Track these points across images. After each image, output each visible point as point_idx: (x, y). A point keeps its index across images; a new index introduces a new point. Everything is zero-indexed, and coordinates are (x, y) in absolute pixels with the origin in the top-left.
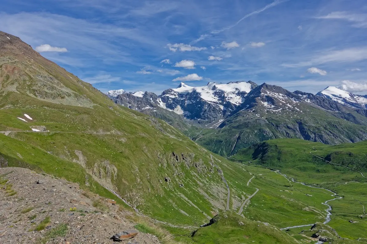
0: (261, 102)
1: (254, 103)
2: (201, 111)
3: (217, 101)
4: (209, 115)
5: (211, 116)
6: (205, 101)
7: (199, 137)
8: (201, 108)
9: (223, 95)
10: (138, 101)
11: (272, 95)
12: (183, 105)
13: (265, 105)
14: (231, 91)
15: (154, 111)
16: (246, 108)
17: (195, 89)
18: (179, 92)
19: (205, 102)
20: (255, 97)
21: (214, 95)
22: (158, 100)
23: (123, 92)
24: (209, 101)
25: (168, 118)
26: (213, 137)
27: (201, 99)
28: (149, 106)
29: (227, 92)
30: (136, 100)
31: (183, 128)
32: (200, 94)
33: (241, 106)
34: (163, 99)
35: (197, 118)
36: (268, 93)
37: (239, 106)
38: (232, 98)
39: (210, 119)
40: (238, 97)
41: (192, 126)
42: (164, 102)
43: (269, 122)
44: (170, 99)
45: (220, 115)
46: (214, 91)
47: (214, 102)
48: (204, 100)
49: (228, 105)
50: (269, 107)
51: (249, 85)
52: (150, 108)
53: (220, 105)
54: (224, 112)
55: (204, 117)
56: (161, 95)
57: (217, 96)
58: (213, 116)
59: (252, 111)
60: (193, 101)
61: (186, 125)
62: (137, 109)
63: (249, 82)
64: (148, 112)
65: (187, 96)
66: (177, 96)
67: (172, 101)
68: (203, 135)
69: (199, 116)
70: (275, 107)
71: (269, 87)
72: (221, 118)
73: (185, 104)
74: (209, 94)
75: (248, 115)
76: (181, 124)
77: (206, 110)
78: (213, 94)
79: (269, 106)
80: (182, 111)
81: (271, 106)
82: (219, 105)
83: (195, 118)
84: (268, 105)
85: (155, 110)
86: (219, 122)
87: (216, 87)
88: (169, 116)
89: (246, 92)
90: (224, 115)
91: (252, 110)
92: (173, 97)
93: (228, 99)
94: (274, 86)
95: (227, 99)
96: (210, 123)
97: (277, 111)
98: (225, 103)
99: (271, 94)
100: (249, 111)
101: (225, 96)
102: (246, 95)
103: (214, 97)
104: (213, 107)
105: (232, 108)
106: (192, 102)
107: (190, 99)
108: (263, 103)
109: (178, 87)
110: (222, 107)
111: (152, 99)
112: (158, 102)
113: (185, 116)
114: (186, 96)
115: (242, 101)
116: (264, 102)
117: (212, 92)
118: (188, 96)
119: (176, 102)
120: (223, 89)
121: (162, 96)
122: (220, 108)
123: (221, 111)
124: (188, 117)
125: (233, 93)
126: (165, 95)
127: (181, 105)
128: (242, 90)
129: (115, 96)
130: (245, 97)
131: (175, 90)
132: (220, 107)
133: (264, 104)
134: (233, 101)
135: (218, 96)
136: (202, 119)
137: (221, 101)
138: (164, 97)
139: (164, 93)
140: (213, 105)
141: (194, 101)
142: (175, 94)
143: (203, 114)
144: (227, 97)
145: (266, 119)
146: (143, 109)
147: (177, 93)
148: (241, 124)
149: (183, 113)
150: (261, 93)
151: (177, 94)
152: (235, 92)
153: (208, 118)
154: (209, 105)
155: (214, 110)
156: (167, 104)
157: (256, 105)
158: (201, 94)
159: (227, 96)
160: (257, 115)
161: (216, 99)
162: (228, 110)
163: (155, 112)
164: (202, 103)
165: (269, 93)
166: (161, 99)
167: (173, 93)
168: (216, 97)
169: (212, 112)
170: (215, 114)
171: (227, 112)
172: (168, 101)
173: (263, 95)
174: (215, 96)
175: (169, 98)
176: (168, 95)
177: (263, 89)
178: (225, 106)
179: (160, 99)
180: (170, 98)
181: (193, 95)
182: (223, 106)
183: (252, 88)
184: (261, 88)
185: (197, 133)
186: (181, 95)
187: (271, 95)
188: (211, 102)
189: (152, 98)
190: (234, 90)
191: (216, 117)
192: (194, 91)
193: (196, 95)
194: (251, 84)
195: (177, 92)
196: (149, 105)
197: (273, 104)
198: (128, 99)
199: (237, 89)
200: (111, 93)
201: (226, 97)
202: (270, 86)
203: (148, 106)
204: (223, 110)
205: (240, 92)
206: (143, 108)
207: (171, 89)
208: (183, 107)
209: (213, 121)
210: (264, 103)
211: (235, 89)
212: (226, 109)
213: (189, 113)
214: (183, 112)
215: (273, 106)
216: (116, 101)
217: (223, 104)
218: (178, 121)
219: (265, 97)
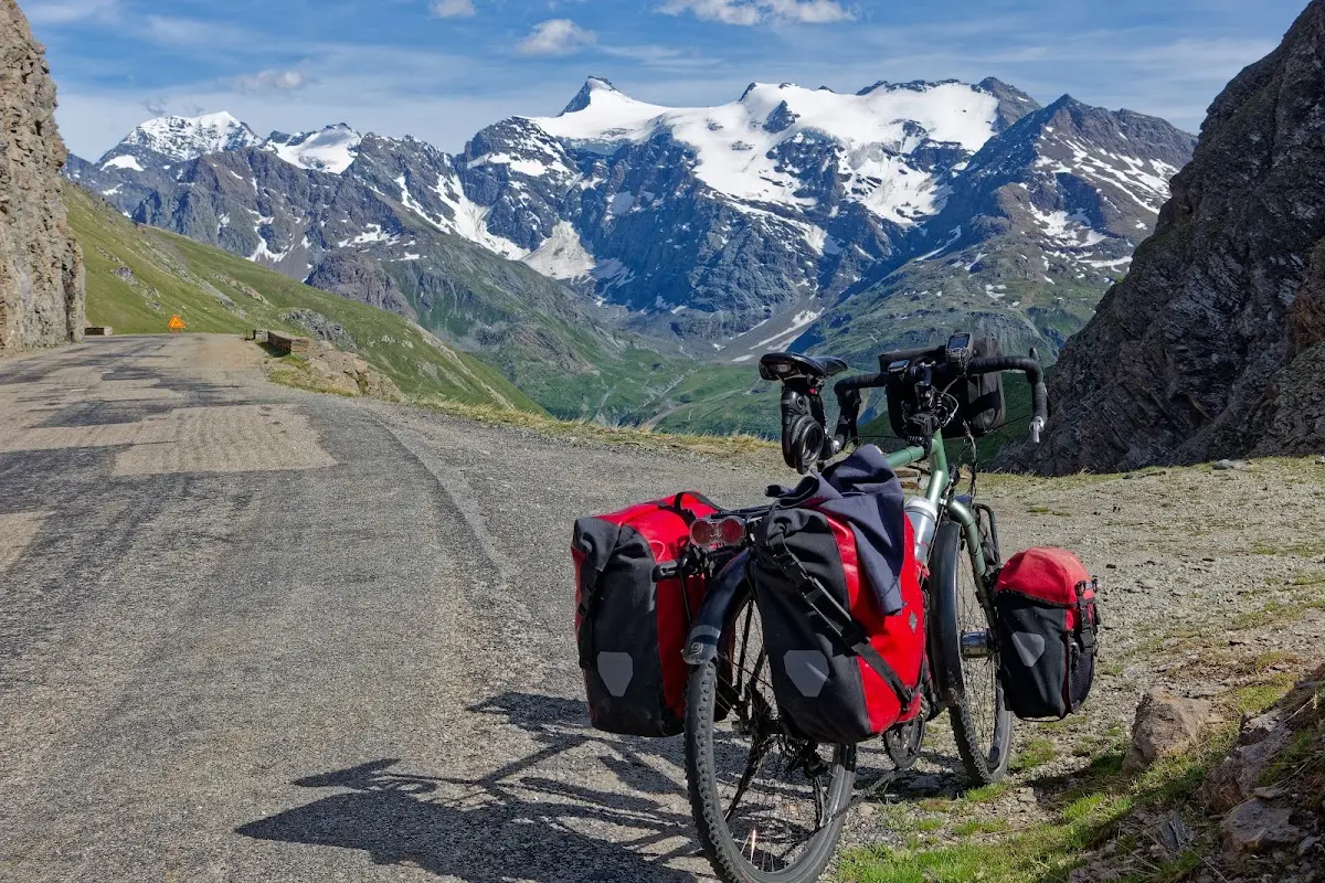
0: (1033, 208)
1: (988, 220)
2: (692, 260)
3: (793, 201)
4: (734, 286)
5: (749, 289)
6: (720, 197)
7: (655, 414)
8: (692, 240)
9: (827, 163)
10: (314, 199)
11: (1100, 170)
12: (592, 218)
13: (1049, 232)
14: (878, 139)
15: (409, 257)
16: (949, 242)
17: (669, 123)
18: (569, 140)
19: (719, 208)
20: (1001, 180)
21: (775, 163)
22: (441, 189)
23: (231, 131)
24: (743, 202)
25: (485, 298)
26: (728, 415)
27: (698, 184)
28: (378, 227)
29: (855, 147)
30: (303, 193)
31: (570, 361)
32: (691, 155)
33: (924, 232)
34: (476, 181)
35: (667, 300)
36: (1080, 155)
37: (913, 231)
38: (879, 181)
39: (743, 307)
40: (918, 177)
41: (630, 353)
42: (475, 196)
43: (1045, 331)
44: (517, 185)
45: (805, 282)
46: (778, 138)
47: (771, 207)
48: (711, 196)
49: (851, 225)
50: (1074, 243)
51: (988, 103)
52: (384, 236)
53: (807, 227)
54: (828, 265)
55: (708, 294)
56: (463, 158)
57: (790, 168)
58: (762, 292)
59: (968, 268)
60: (650, 196)
61: (593, 345)
62: (305, 243)
63: (988, 85)
64: (370, 267)
65: (618, 167)
66: (558, 166)
67: (524, 195)
68: (685, 400)
69: (677, 291)
70: (1103, 243)
71: (1089, 122)
72: (804, 306)
73: (602, 214)
74: (747, 155)
75: (941, 287)
76: (562, 337)
77: (719, 255)
78: (770, 155)
79: (1073, 234)
80: (585, 256)
81: (1082, 237)
82: (803, 225)
83: (659, 301)
84: (1066, 228)
85: (411, 253)
86: (793, 325)
87: (789, 114)
88: (491, 292)
89: (965, 146)
90: (826, 286)
91: (970, 257)
92: (534, 169)
93: (855, 191)
94: (1121, 115)
95: (848, 186)
96: (740, 329)
97: (1111, 263)
98: (834, 212)
99: (1098, 163)
100: (957, 265)
101: (841, 171)
102: (962, 166)
103: (777, 177)
104: (767, 240)
105: (870, 245)
106: (644, 202)
107: (631, 185)
108: (1040, 216)
109: (569, 109)
110: (816, 239)
111: (407, 183)
112: (444, 199)
113: (599, 287)
114: (611, 164)
115: (935, 203)
116: (1046, 214)
117: (763, 142)
118: (624, 167)
119: (549, 201)
120: (832, 130)
121: (469, 166)
122: (803, 243)
123: (811, 258)
124: (617, 296)
125: (890, 154)
126: (486, 157)
127: (579, 223)
128: (939, 136)
129: (185, 155)
130: (955, 175)
131: (552, 126)
132: (806, 237)
133: (1045, 225)
134: (883, 202)
135: (796, 171)
136: (693, 306)
137: (810, 202)
138: (481, 168)
139: (478, 146)
140: (765, 227)
141: (658, 196)
142: (548, 149)
143: (703, 281)
144: (853, 178)
145: (1032, 311)
146: (342, 244)
147: (558, 145)
148: (887, 338)
149: (592, 273)
150: (1035, 156)
151: (556, 151)
152: (897, 143)
153: (729, 301)
154: (743, 221)
155: (769, 254)
156: (495, 210)
157: (997, 230)
158: (699, 157)
159: (850, 171)
160: (989, 287)
161: (783, 190)
162: (852, 255)
163: (413, 262)
164: (703, 210)
165: (1083, 160)
166: (462, 181)
167: (531, 143)
168: (785, 178)
169: (755, 264)
170: (771, 277)
171: (843, 267)
172: (500, 195)
173: (1047, 168)
174: (778, 169)
175: (506, 179)
176: (502, 158)
177: (1049, 135)
178: (835, 229)
179: (455, 179)
180: (515, 173)
181: (652, 161)
182: (825, 234)
183: (1000, 122)
184: (1039, 130)
185: (651, 392)
186: (582, 157)
187: (1090, 170)
188: (754, 204)
189: (407, 174)
190: (897, 133)
191: (778, 299)
192: (661, 134)
193: (669, 160)
194: (996, 95)
195: (559, 140)
196: (375, 220)
197: (1097, 222)
198: (254, 183)
199: (910, 127)
200: (155, 133)
201: (847, 178)
202: (1096, 113)
203: (374, 230)
204: (820, 253)
205: (931, 145)
206: (342, 239)
207: (523, 123)
208: (590, 234)
209: (757, 319)
210: (1046, 219)
211: (900, 126)
212: (836, 250)
213: (625, 271)
214: (590, 266)
215: (1093, 239)
216: (185, 196)
217: (826, 219)
218: (543, 320)
219: (1055, 182)
